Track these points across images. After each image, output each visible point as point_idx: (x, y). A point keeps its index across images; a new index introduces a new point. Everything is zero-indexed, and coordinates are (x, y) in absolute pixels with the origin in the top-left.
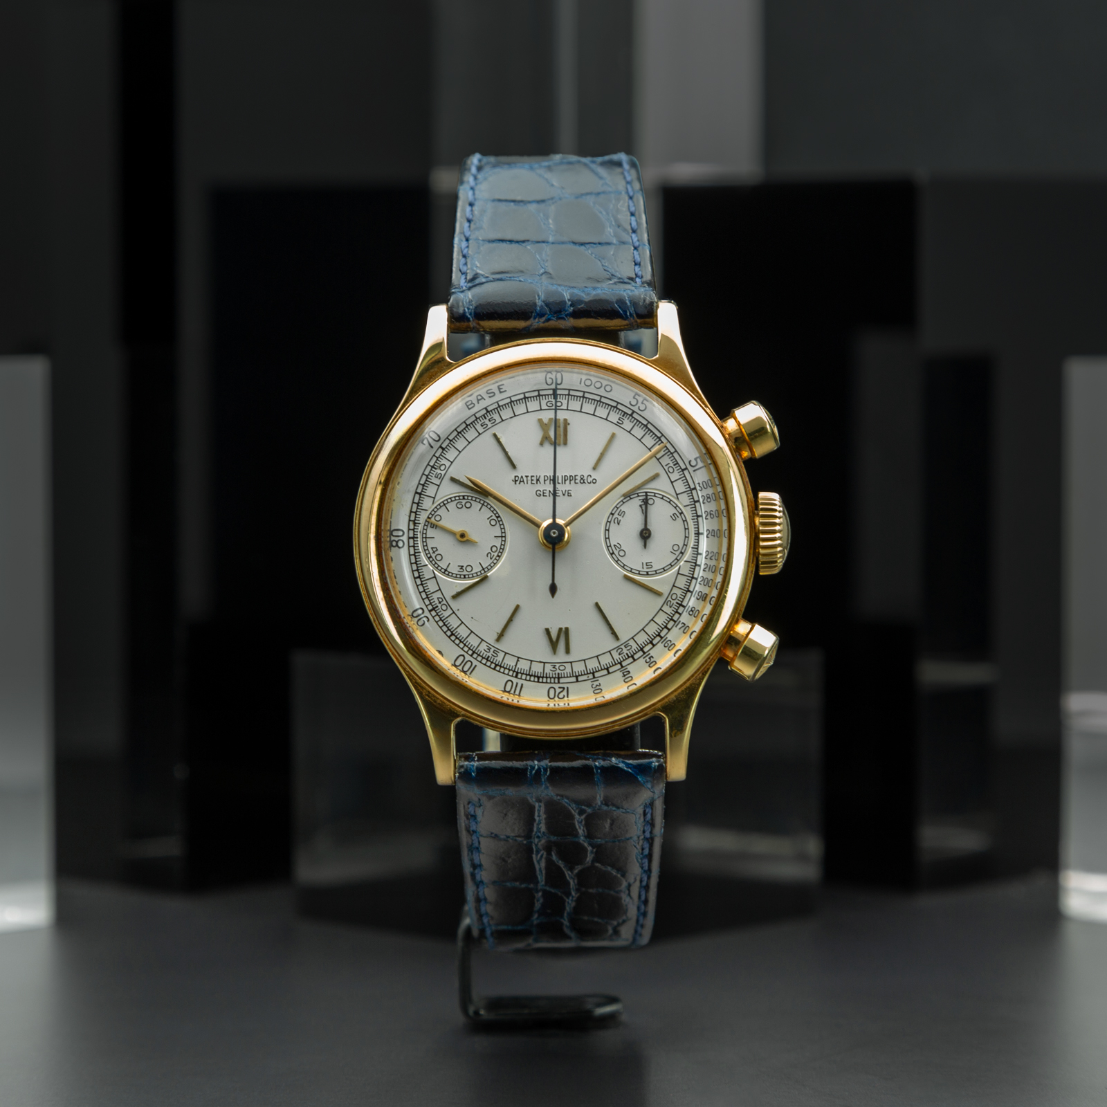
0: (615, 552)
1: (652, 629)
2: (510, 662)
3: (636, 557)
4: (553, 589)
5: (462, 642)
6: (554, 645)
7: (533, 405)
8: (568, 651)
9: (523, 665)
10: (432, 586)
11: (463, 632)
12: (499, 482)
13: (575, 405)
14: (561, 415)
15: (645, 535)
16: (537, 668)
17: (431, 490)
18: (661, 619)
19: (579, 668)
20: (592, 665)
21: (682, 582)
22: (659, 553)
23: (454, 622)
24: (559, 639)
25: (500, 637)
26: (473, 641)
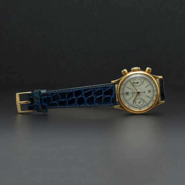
0: (139, 86)
1: (148, 81)
2: (152, 96)
3: (140, 84)
4: (145, 92)
5: (151, 101)
6: (150, 92)
7: (124, 96)
8: (150, 90)
9: (153, 95)
10: (145, 105)
11: (149, 101)
12: (133, 99)
13: (124, 91)
14: (125, 93)
15: (137, 83)
16: (153, 93)
17: (135, 106)
18: (146, 80)
19: (152, 89)
20: (152, 87)
21: (142, 78)
22: (139, 81)
23: (148, 102)
24: (149, 91)
25: (150, 97)
26: (150, 100)
